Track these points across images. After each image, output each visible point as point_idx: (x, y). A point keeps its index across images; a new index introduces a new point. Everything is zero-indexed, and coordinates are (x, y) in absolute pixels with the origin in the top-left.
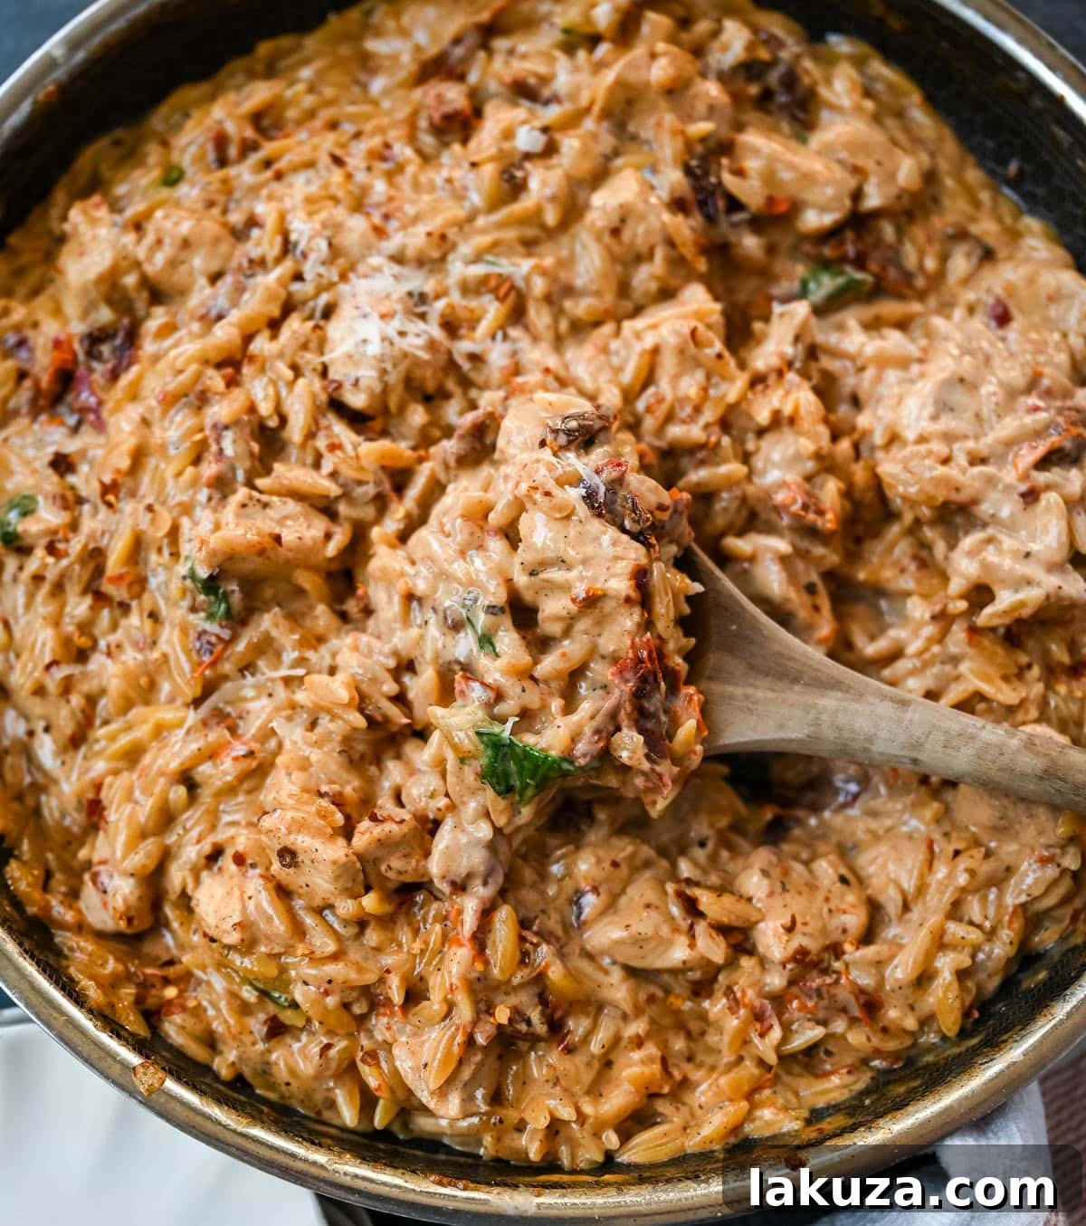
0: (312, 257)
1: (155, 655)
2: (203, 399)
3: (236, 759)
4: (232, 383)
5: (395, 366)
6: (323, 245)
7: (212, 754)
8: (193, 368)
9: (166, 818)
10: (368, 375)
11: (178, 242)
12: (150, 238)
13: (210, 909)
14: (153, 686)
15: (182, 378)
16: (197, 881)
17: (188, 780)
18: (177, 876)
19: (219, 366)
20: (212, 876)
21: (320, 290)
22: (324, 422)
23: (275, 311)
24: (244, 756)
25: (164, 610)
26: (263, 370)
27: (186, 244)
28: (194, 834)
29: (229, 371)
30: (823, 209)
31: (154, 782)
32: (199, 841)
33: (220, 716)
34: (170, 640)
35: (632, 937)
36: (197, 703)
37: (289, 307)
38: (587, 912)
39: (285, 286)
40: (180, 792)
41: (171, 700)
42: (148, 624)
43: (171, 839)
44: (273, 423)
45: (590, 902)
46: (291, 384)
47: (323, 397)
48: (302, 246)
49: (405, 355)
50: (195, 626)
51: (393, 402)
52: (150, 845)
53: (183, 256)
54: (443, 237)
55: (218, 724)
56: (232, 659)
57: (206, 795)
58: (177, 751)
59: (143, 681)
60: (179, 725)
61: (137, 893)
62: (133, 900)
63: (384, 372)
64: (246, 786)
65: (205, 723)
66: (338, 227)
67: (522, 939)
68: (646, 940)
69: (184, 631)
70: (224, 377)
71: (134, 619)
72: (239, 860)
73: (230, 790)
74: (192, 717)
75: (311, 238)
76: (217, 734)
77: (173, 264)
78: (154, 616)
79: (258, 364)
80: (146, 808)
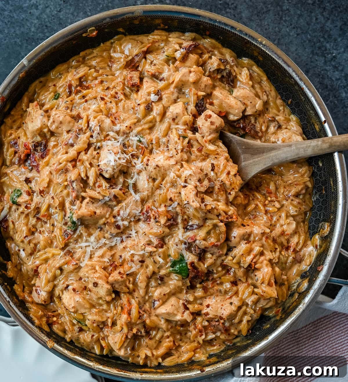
0: (95, 132)
1: (53, 235)
2: (67, 171)
3: (73, 265)
4: (74, 166)
5: (117, 167)
6: (98, 128)
7: (67, 263)
8: (64, 163)
9: (55, 277)
10: (110, 170)
11: (59, 122)
12: (51, 120)
13: (66, 301)
14: (52, 242)
15: (61, 165)
16: (63, 294)
17: (61, 269)
18: (57, 292)
19: (71, 162)
20: (66, 292)
21: (98, 141)
22: (99, 180)
23: (86, 146)
24: (75, 265)
25: (56, 223)
26: (83, 164)
27: (61, 123)
28: (62, 282)
29: (73, 163)
30: (234, 115)
31: (52, 268)
32: (63, 284)
33: (69, 252)
34: (57, 232)
35: (167, 313)
36: (63, 249)
37: (90, 145)
38: (156, 305)
39: (88, 139)
40: (58, 272)
41: (56, 247)
42: (52, 227)
43: (56, 283)
44: (85, 178)
45: (157, 303)
46: (90, 169)
47: (98, 173)
48: (93, 129)
49: (120, 164)
50: (64, 229)
51: (116, 176)
52: (51, 285)
53: (60, 126)
54: (130, 127)
55: (68, 255)
56: (73, 238)
57: (65, 273)
58: (58, 262)
59: (49, 241)
60: (59, 254)
61: (47, 296)
62: (46, 297)
63: (114, 169)
64: (75, 271)
65: (65, 254)
66: (103, 121)
67: (139, 312)
68: (171, 314)
69: (61, 230)
70: (72, 165)
71: (48, 225)
72: (74, 290)
73: (72, 272)
74: (62, 253)
75: (95, 126)
76: (68, 258)
77: (57, 128)
78: (53, 225)
79: (81, 162)
80: (50, 275)
